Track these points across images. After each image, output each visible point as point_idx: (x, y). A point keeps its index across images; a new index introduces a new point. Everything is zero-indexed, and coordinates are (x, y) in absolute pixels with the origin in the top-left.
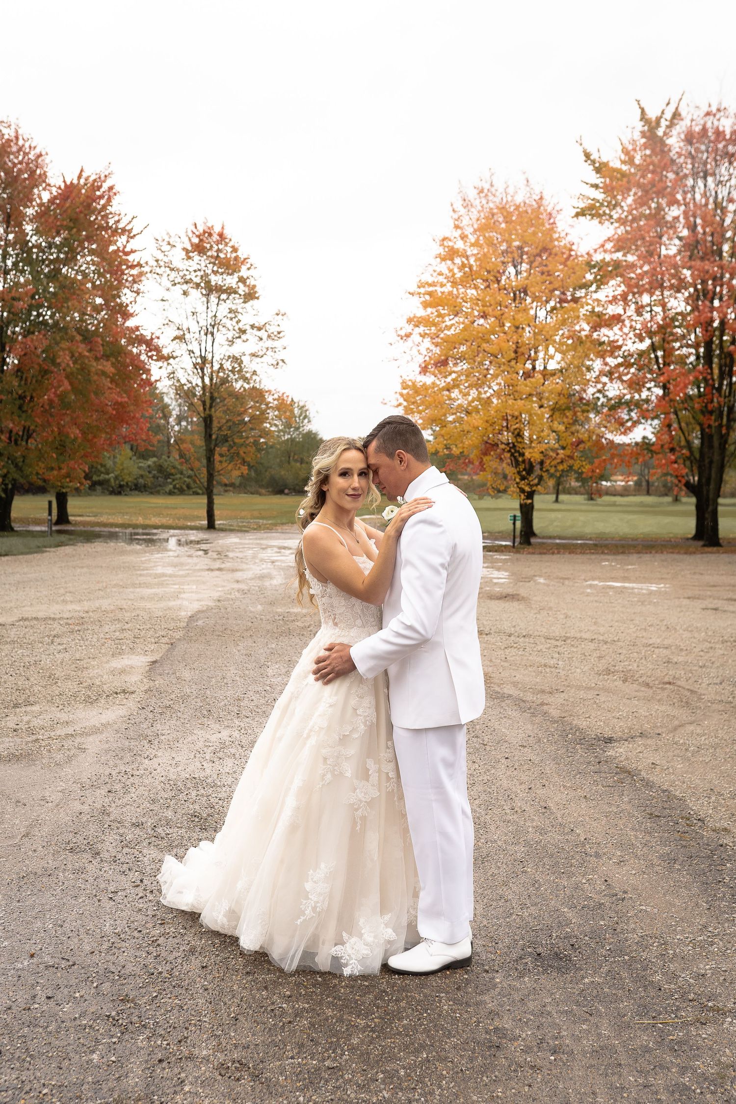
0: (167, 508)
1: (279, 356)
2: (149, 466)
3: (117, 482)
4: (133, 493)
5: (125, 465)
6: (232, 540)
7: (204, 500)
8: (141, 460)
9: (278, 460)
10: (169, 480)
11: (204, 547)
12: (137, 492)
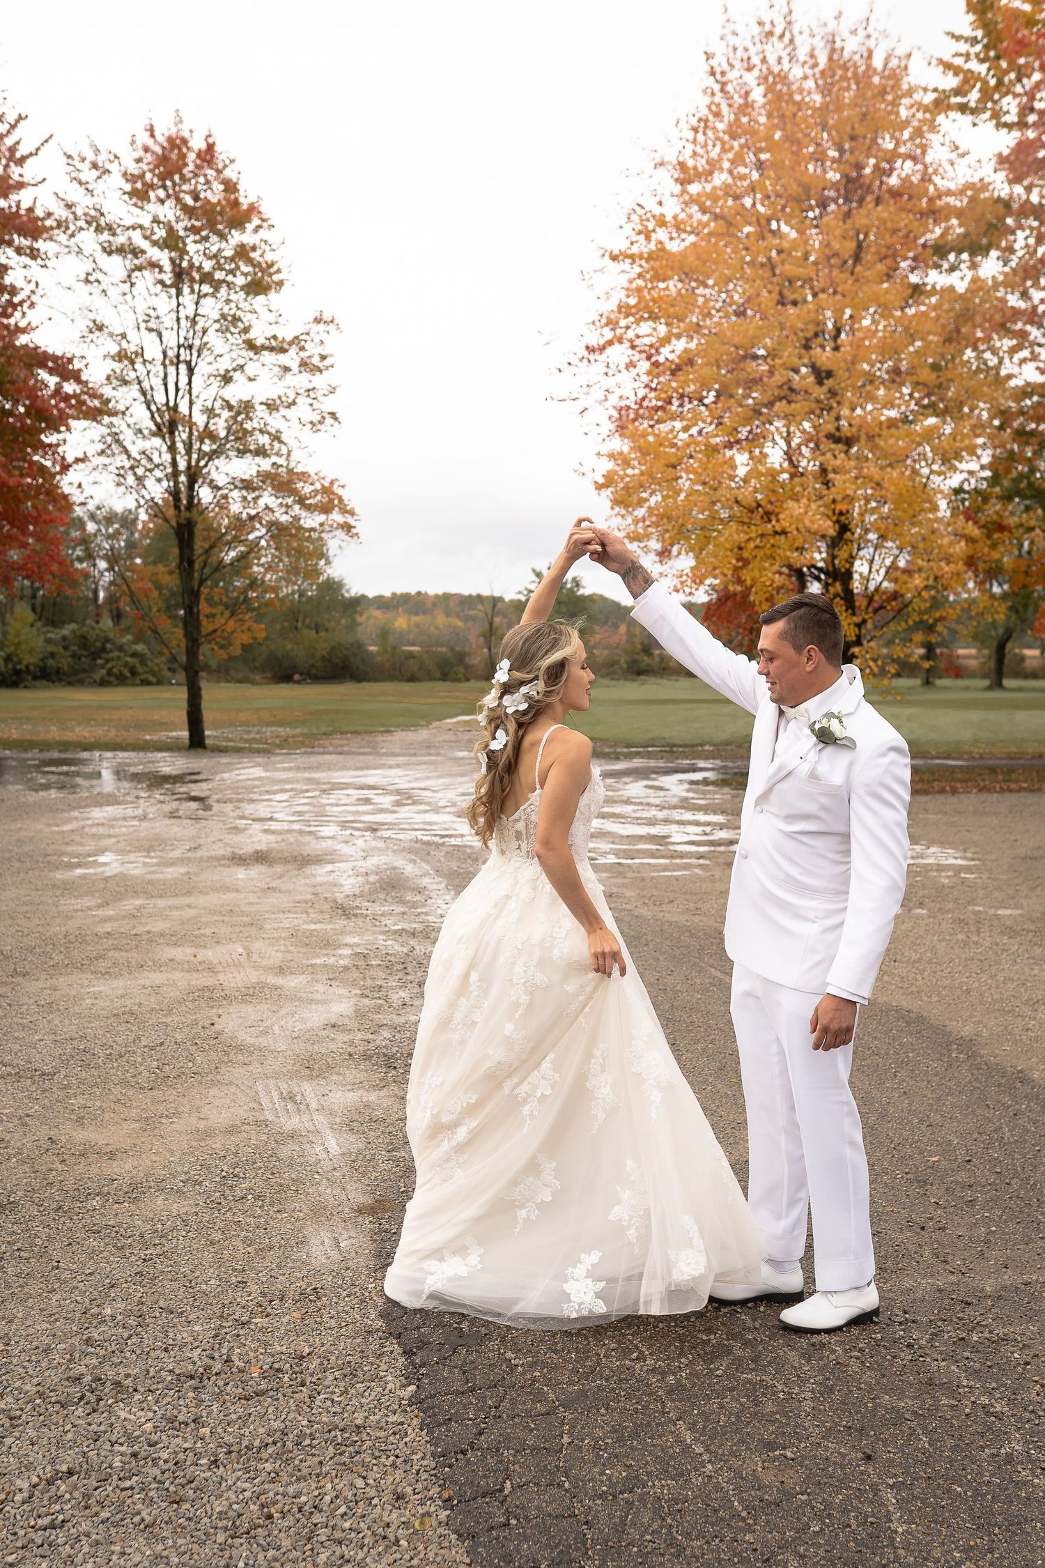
0: (100, 708)
1: (328, 404)
2: (64, 638)
3: (10, 666)
4: (38, 683)
5: (22, 637)
6: (250, 771)
7: (182, 694)
8: (50, 628)
9: (278, 627)
10: (99, 662)
11: (196, 790)
12: (45, 682)
